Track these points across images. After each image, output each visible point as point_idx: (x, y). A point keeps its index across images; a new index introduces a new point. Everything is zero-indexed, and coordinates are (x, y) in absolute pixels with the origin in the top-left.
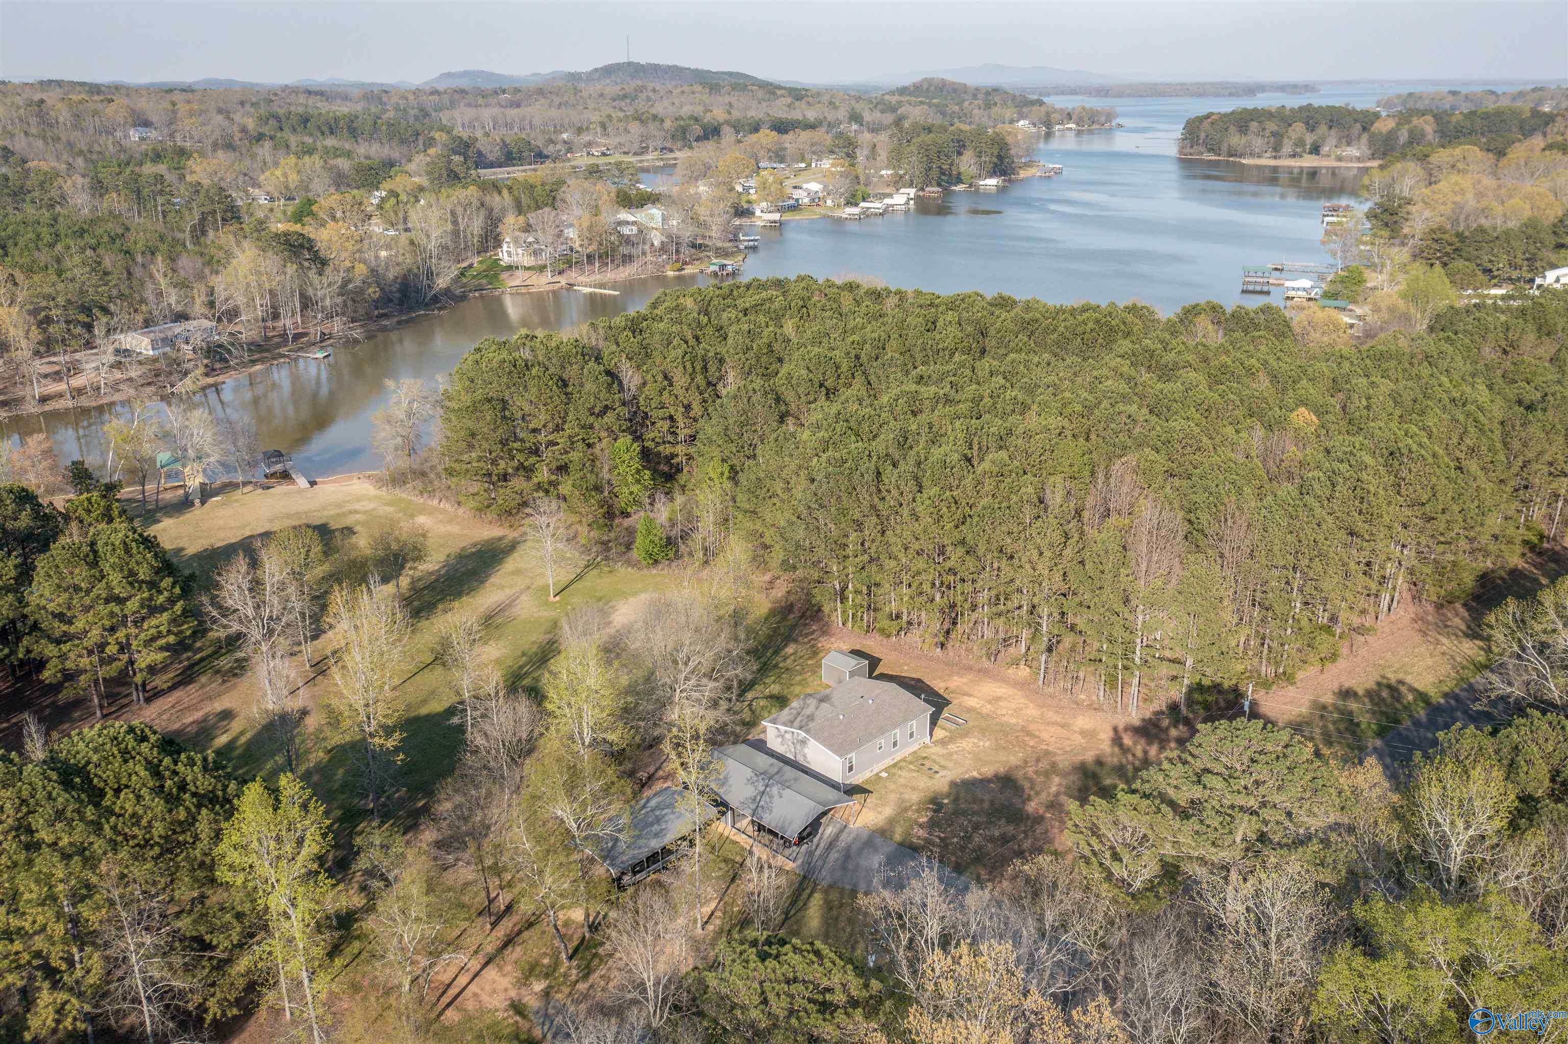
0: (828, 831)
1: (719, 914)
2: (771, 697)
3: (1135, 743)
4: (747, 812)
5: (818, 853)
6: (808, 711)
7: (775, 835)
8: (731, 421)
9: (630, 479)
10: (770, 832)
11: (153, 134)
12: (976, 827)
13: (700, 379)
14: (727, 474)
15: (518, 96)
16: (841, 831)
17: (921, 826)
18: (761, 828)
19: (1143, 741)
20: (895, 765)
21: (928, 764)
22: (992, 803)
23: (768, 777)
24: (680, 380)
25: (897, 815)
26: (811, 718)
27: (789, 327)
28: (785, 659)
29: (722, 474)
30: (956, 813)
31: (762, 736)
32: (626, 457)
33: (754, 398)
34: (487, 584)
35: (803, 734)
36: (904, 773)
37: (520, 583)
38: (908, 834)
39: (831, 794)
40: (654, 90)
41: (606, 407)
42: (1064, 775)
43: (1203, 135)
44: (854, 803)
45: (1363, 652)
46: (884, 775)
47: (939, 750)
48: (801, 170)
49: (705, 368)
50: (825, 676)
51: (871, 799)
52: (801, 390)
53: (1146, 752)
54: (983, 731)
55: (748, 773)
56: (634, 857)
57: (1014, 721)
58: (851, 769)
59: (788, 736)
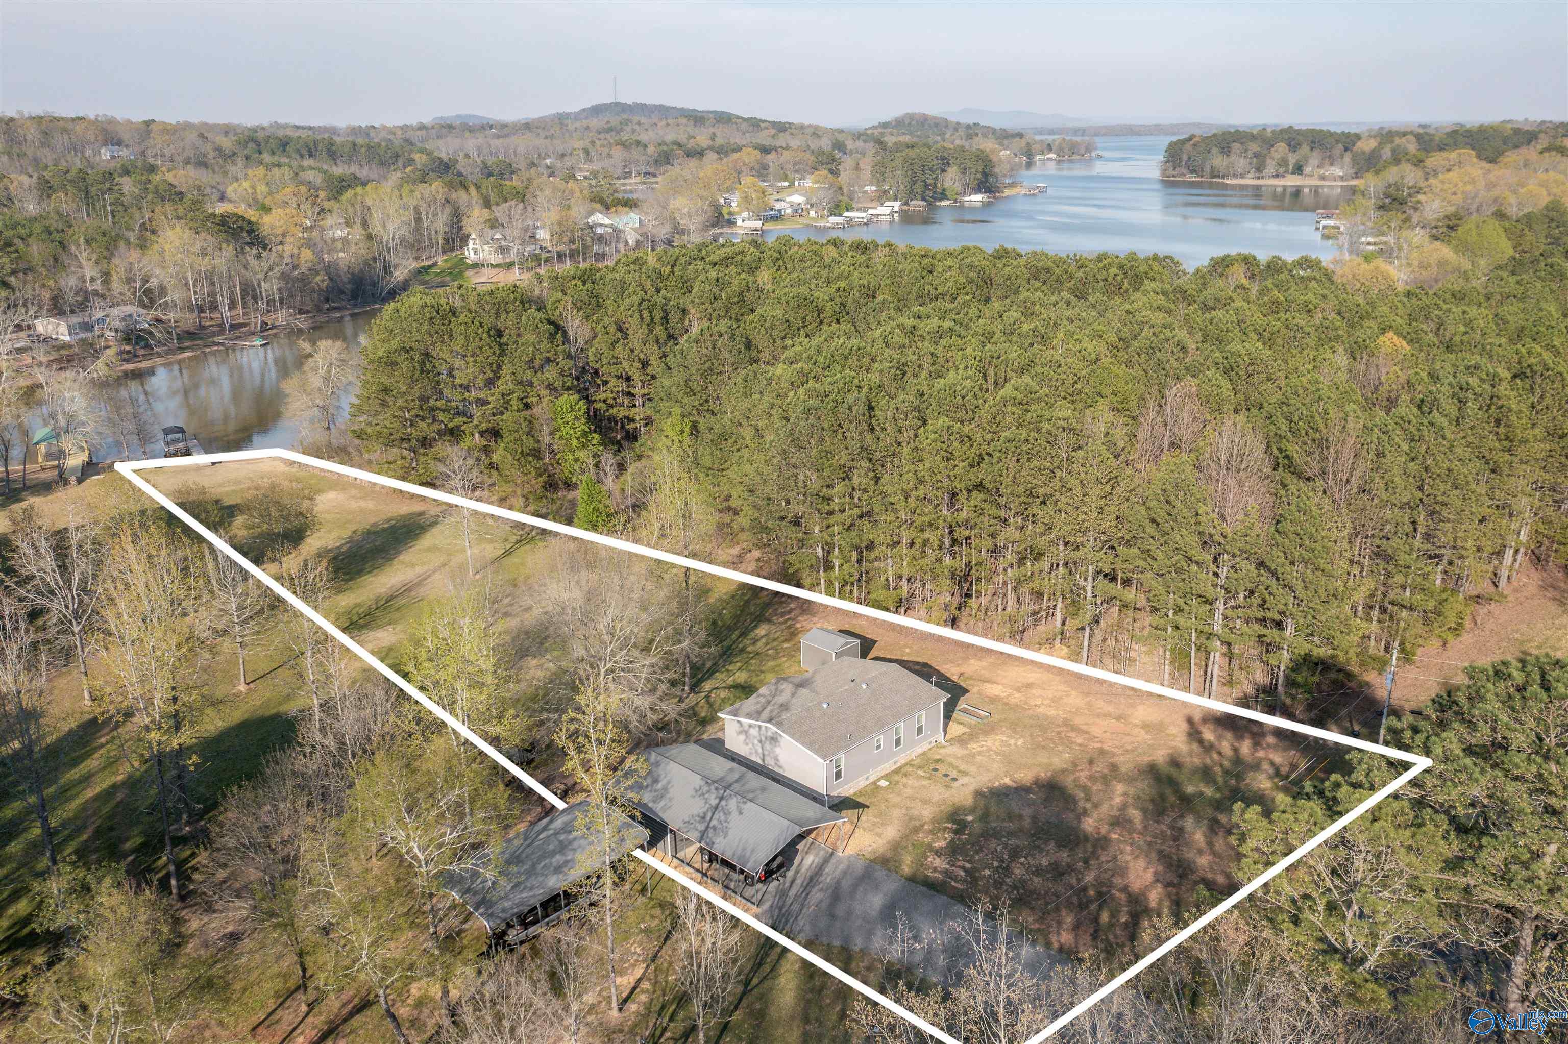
0: (806, 861)
1: (646, 985)
2: (736, 686)
3: (1220, 737)
4: (693, 836)
5: (792, 893)
6: (781, 699)
7: (732, 867)
8: (693, 370)
9: (575, 442)
10: (725, 863)
11: (124, 152)
12: (1015, 854)
13: (659, 330)
14: (687, 430)
15: (506, 131)
16: (826, 861)
17: (938, 853)
18: (713, 858)
19: (1229, 735)
20: (897, 771)
21: (943, 769)
22: (1034, 819)
23: (724, 786)
24: (637, 333)
25: (906, 837)
26: (785, 707)
27: (764, 277)
28: (755, 642)
29: (682, 432)
30: (987, 834)
31: (719, 735)
32: (569, 417)
33: (719, 343)
34: (395, 562)
35: (774, 728)
36: (910, 781)
37: (437, 560)
38: (920, 862)
39: (811, 810)
40: (639, 123)
41: (548, 360)
42: (1130, 780)
43: (1185, 157)
44: (844, 821)
45: (1490, 625)
46: (883, 783)
47: (955, 750)
48: (784, 188)
49: (665, 319)
50: (806, 663)
51: (867, 817)
52: (775, 333)
53: (1236, 750)
54: (1014, 726)
55: (697, 780)
56: (521, 904)
57: (1052, 712)
58: (838, 775)
59: (754, 732)
